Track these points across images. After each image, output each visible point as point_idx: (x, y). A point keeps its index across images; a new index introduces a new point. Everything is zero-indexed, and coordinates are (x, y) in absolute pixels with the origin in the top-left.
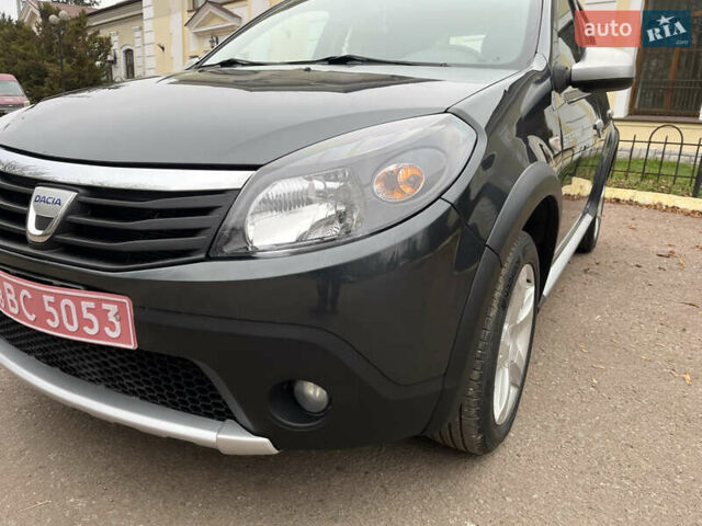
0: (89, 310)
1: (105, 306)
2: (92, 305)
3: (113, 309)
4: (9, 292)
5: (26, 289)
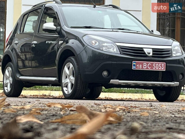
0: (160, 65)
1: (162, 64)
2: (160, 64)
3: (163, 64)
4: (145, 65)
5: (150, 63)
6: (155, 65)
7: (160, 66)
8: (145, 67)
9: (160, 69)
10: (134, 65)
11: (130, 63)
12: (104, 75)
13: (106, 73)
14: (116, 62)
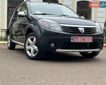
3: (91, 38)
4: (79, 39)
6: (86, 39)
7: (89, 39)
8: (79, 40)
9: (89, 41)
10: (72, 39)
11: (70, 38)
12: (52, 46)
13: (53, 45)
14: (60, 38)
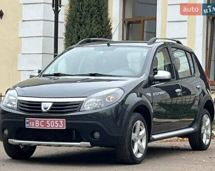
2: (57, 121)
3: (62, 121)
4: (37, 122)
5: (43, 120)
6: (50, 123)
8: (37, 125)
9: (56, 127)
10: (27, 123)
11: (23, 120)
